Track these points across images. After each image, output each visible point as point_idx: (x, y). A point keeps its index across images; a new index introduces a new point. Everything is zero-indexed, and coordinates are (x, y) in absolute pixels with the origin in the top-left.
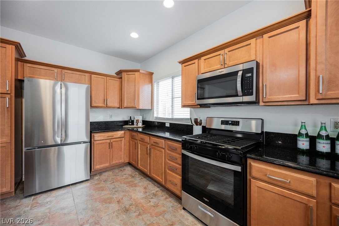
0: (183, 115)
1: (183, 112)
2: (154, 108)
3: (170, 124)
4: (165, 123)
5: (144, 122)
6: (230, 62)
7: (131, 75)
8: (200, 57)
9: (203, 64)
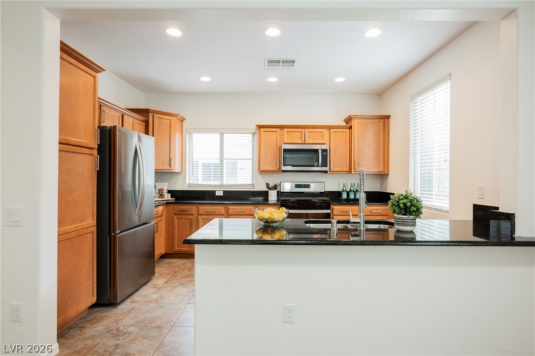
0: (245, 180)
1: (245, 177)
2: (185, 171)
3: (224, 192)
4: (214, 192)
5: (172, 192)
6: (309, 139)
7: (164, 121)
8: (282, 127)
9: (285, 135)
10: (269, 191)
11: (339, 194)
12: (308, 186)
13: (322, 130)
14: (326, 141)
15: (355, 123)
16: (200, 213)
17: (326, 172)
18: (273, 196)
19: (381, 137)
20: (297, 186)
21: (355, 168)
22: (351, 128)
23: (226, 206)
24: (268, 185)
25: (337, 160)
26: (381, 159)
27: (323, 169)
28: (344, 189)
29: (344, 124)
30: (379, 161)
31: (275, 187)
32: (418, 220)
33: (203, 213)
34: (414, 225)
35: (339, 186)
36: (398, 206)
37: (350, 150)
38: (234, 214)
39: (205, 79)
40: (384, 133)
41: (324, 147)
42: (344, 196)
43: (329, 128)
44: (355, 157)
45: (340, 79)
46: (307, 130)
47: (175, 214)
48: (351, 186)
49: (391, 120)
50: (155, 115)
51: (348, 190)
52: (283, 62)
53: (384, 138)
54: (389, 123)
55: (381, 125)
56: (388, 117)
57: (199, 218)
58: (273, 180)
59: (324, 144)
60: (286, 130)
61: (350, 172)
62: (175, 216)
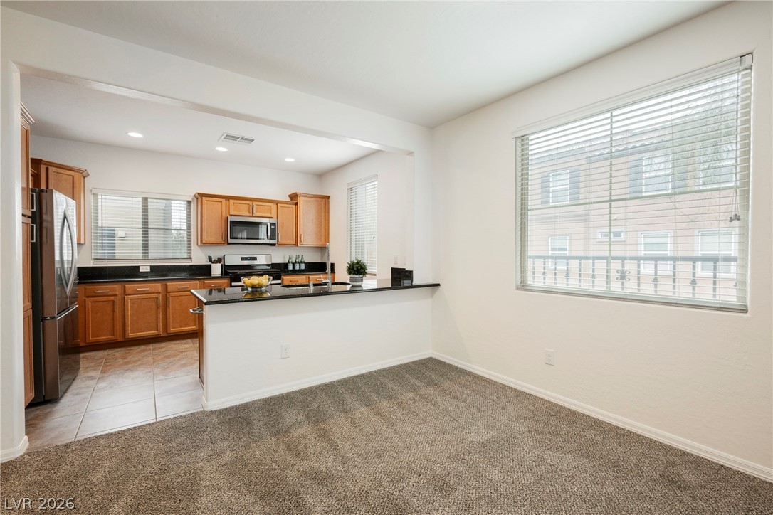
3: (151, 267)
4: (137, 267)
6: (257, 212)
7: (64, 177)
8: (228, 198)
9: (232, 206)
10: (213, 265)
11: (286, 265)
12: (255, 259)
13: (270, 204)
14: (274, 214)
15: (301, 201)
16: (127, 293)
17: (274, 245)
18: (217, 270)
19: (323, 214)
20: (243, 259)
21: (301, 241)
22: (297, 204)
23: (164, 282)
24: (210, 258)
25: (285, 233)
26: (323, 233)
27: (272, 242)
28: (290, 261)
29: (289, 200)
30: (321, 236)
31: (219, 260)
32: (364, 278)
33: (132, 292)
34: (362, 282)
35: (284, 257)
36: (353, 269)
37: (297, 224)
38: (174, 290)
39: (135, 135)
40: (325, 211)
41: (272, 221)
42: (290, 267)
43: (277, 202)
44: (301, 231)
45: (288, 160)
46: (254, 203)
47: (88, 297)
48: (297, 258)
49: (330, 200)
50: (50, 168)
51: (294, 262)
52: (242, 139)
53: (325, 215)
54: (329, 202)
55: (323, 202)
56: (328, 197)
57: (126, 299)
58: (216, 253)
59: (272, 218)
60: (232, 201)
61: (296, 244)
62: (87, 299)
